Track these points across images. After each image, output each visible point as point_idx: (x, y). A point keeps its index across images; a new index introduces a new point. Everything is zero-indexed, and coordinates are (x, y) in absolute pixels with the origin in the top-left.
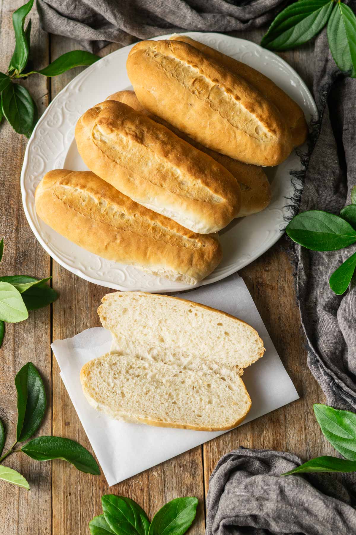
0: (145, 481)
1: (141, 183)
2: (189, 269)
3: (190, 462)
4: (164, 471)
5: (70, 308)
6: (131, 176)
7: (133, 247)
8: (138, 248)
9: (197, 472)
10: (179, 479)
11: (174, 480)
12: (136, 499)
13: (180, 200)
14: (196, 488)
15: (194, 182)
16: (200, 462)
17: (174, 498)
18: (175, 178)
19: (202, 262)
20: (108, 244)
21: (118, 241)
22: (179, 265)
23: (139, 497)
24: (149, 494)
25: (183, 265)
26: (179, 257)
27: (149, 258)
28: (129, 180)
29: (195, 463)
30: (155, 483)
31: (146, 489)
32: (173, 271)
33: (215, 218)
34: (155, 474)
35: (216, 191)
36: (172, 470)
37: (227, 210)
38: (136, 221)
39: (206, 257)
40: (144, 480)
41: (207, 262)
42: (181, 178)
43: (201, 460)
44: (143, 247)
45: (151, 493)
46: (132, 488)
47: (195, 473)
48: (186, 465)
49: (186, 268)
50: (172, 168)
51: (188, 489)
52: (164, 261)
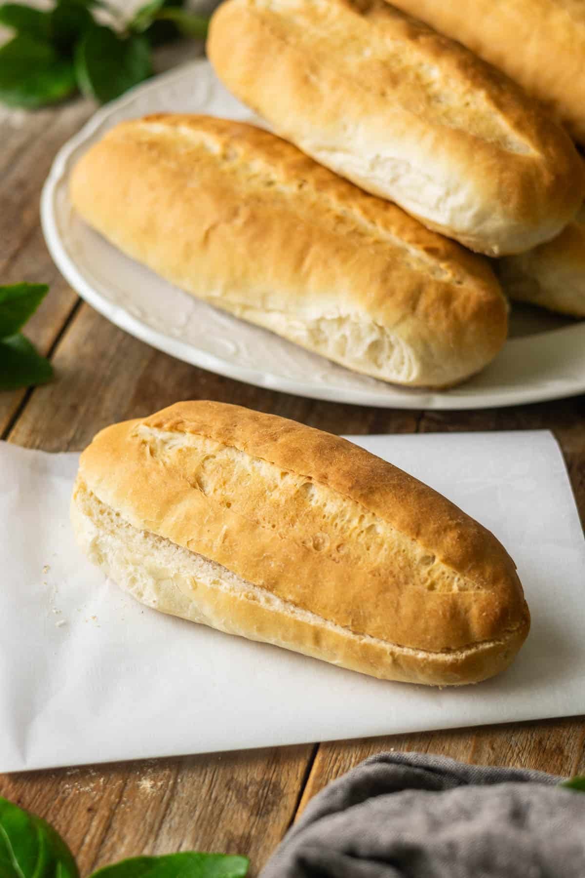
0: (110, 795)
1: (335, 85)
2: (403, 318)
3: (264, 784)
4: (175, 783)
5: (74, 408)
6: (314, 69)
7: (274, 242)
8: (286, 243)
9: (273, 814)
10: (212, 813)
11: (197, 813)
12: (63, 828)
13: (420, 126)
14: (257, 850)
15: (469, 98)
16: (291, 790)
17: (182, 850)
18: (421, 85)
19: (443, 313)
20: (213, 227)
21: (239, 222)
22: (380, 302)
23: (74, 824)
24: (108, 828)
25: (389, 303)
26: (385, 280)
27: (308, 274)
28: (306, 80)
29: (276, 790)
30: (139, 806)
31: (104, 812)
32: (361, 315)
33: (501, 183)
34: (146, 784)
35: (519, 126)
36: (199, 789)
37: (539, 175)
38: (300, 199)
39: (456, 304)
40: (108, 791)
41: (456, 317)
42: (436, 87)
43: (297, 787)
44: (298, 242)
45: (116, 825)
46: (64, 800)
47: (268, 812)
48: (246, 788)
49: (397, 314)
50: (421, 64)
51: (233, 845)
52: (345, 283)
